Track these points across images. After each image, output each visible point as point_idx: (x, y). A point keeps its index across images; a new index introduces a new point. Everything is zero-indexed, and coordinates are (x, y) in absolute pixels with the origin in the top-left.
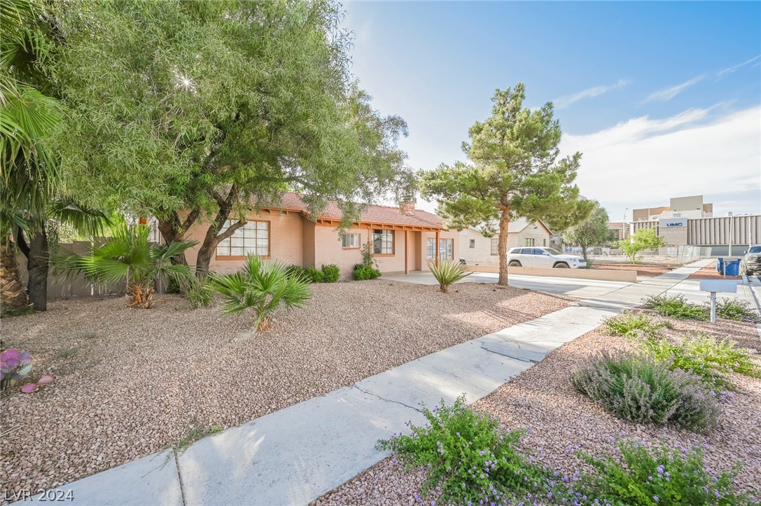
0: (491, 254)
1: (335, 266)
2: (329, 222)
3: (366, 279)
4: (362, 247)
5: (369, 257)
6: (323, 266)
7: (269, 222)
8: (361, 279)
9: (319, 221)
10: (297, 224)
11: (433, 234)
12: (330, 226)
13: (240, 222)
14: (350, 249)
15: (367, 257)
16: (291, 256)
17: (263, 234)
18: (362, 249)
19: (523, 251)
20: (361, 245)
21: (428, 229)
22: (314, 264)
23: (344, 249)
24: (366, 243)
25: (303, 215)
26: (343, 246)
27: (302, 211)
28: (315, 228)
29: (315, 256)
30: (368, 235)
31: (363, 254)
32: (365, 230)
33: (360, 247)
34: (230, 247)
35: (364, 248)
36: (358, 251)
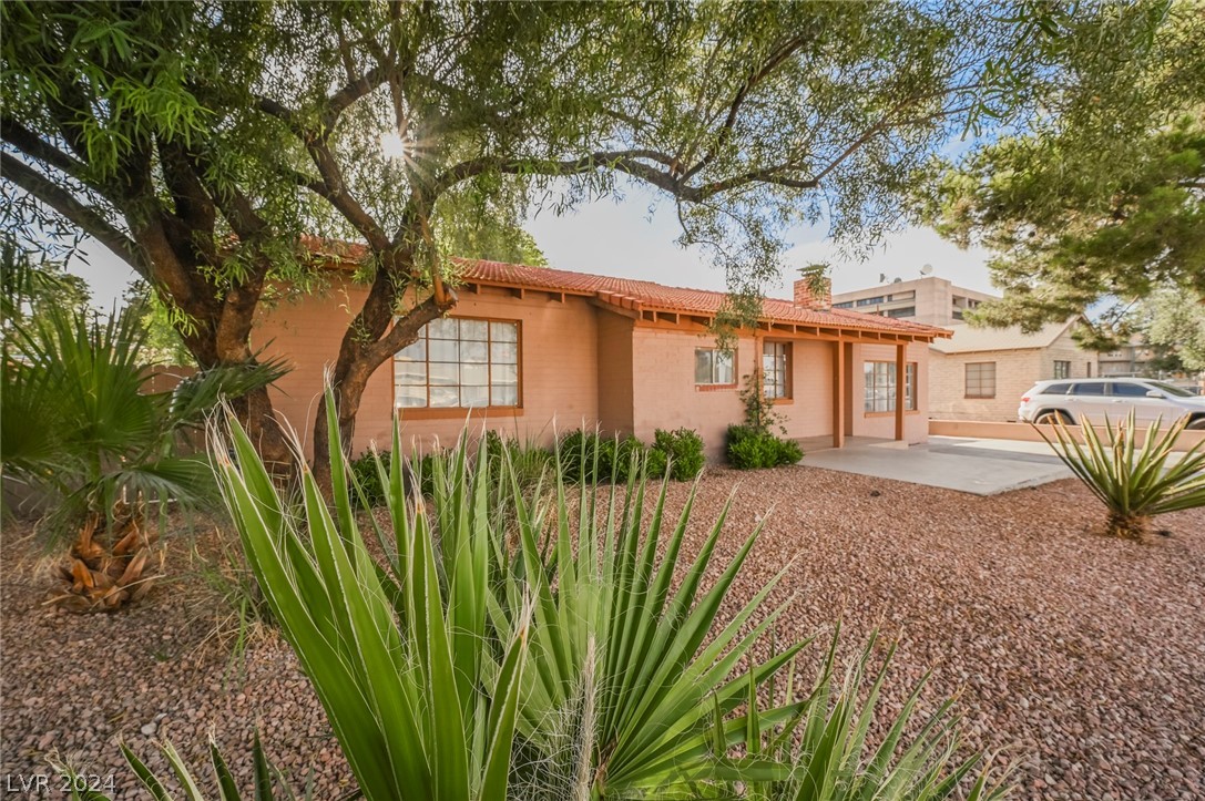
0: (967, 396)
1: (690, 434)
2: (670, 317)
3: (765, 465)
4: (741, 381)
5: (759, 407)
6: (658, 434)
7: (520, 322)
8: (754, 466)
9: (648, 315)
10: (583, 325)
12: (668, 330)
13: (432, 301)
14: (715, 387)
15: (754, 406)
16: (571, 407)
17: (504, 352)
18: (741, 387)
19: (1078, 389)
20: (740, 376)
22: (632, 429)
23: (703, 389)
24: (751, 373)
25: (599, 304)
26: (697, 379)
27: (598, 293)
28: (634, 333)
29: (635, 405)
30: (753, 352)
31: (744, 401)
32: (747, 340)
33: (737, 383)
34: (428, 385)
35: (747, 384)
36: (731, 393)
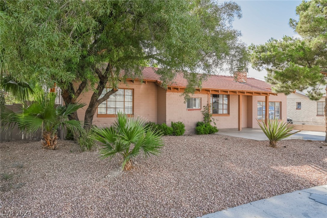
0: (318, 115)
1: (181, 123)
2: (177, 89)
3: (205, 134)
4: (203, 108)
6: (172, 123)
8: (202, 134)
9: (170, 88)
10: (153, 91)
11: (263, 98)
12: (178, 92)
13: (113, 90)
14: (193, 110)
15: (207, 116)
16: (149, 115)
17: (129, 98)
18: (202, 110)
20: (202, 106)
21: (259, 94)
22: (165, 122)
23: (189, 110)
24: (206, 105)
25: (157, 84)
26: (187, 108)
27: (157, 81)
28: (167, 93)
29: (166, 115)
30: (207, 98)
31: (203, 114)
32: (205, 95)
33: (201, 108)
34: (107, 108)
35: (204, 109)
36: (199, 111)
